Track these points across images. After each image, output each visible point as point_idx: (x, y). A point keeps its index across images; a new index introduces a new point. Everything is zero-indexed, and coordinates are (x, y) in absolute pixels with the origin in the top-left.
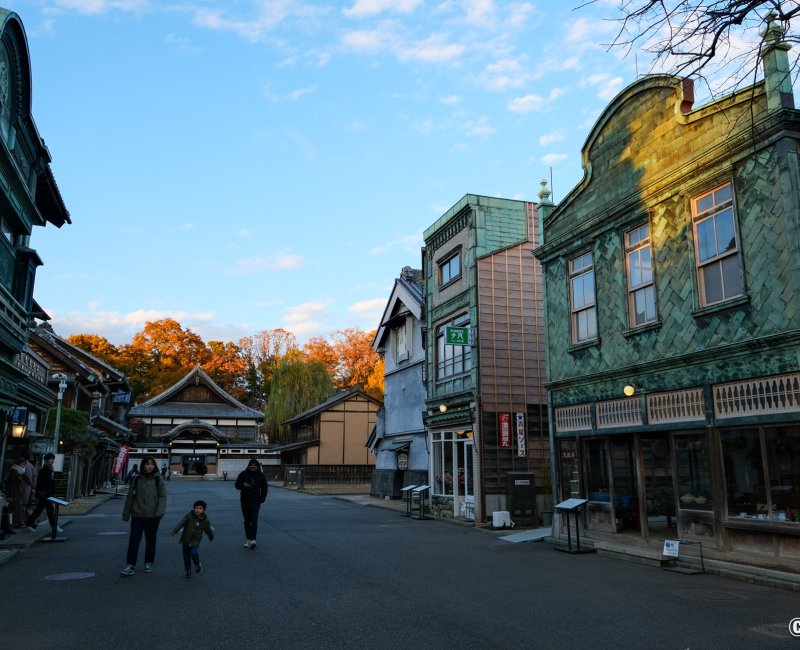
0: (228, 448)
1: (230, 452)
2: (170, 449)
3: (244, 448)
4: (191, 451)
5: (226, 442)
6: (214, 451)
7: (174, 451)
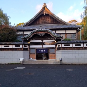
0: (62, 43)
1: (63, 46)
2: (29, 45)
3: (72, 43)
4: (40, 46)
5: (60, 40)
6: (54, 46)
7: (31, 47)
